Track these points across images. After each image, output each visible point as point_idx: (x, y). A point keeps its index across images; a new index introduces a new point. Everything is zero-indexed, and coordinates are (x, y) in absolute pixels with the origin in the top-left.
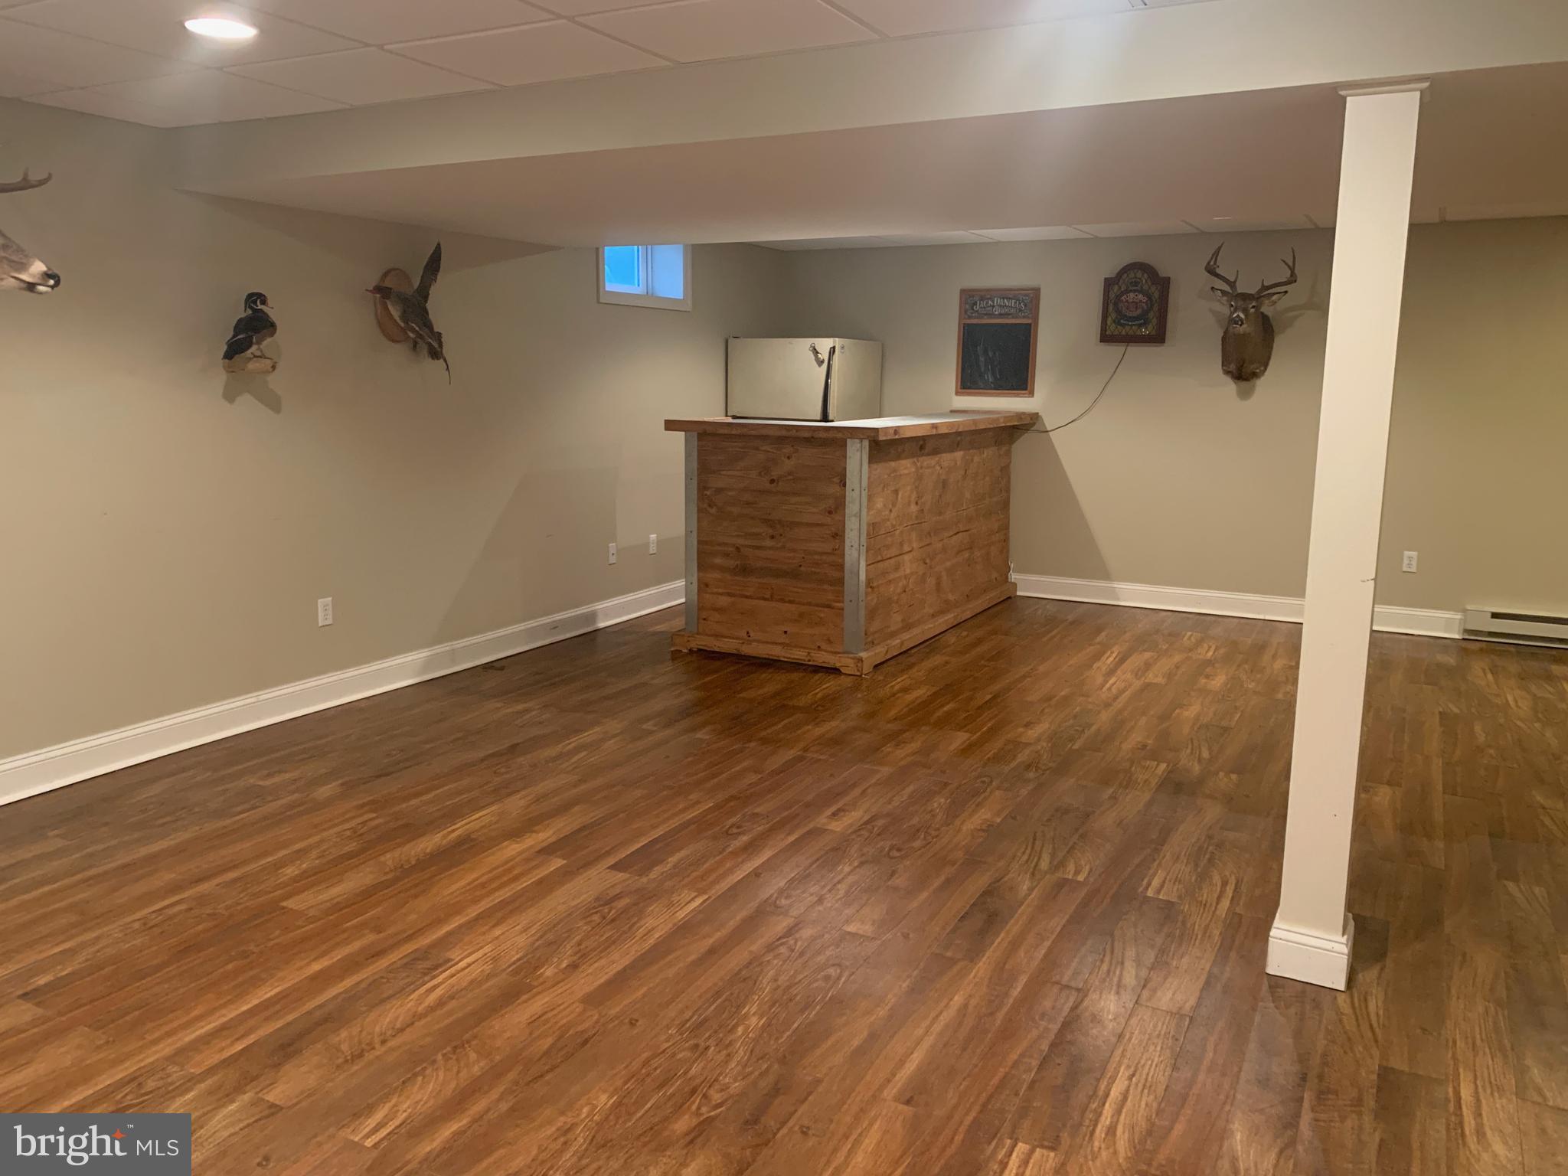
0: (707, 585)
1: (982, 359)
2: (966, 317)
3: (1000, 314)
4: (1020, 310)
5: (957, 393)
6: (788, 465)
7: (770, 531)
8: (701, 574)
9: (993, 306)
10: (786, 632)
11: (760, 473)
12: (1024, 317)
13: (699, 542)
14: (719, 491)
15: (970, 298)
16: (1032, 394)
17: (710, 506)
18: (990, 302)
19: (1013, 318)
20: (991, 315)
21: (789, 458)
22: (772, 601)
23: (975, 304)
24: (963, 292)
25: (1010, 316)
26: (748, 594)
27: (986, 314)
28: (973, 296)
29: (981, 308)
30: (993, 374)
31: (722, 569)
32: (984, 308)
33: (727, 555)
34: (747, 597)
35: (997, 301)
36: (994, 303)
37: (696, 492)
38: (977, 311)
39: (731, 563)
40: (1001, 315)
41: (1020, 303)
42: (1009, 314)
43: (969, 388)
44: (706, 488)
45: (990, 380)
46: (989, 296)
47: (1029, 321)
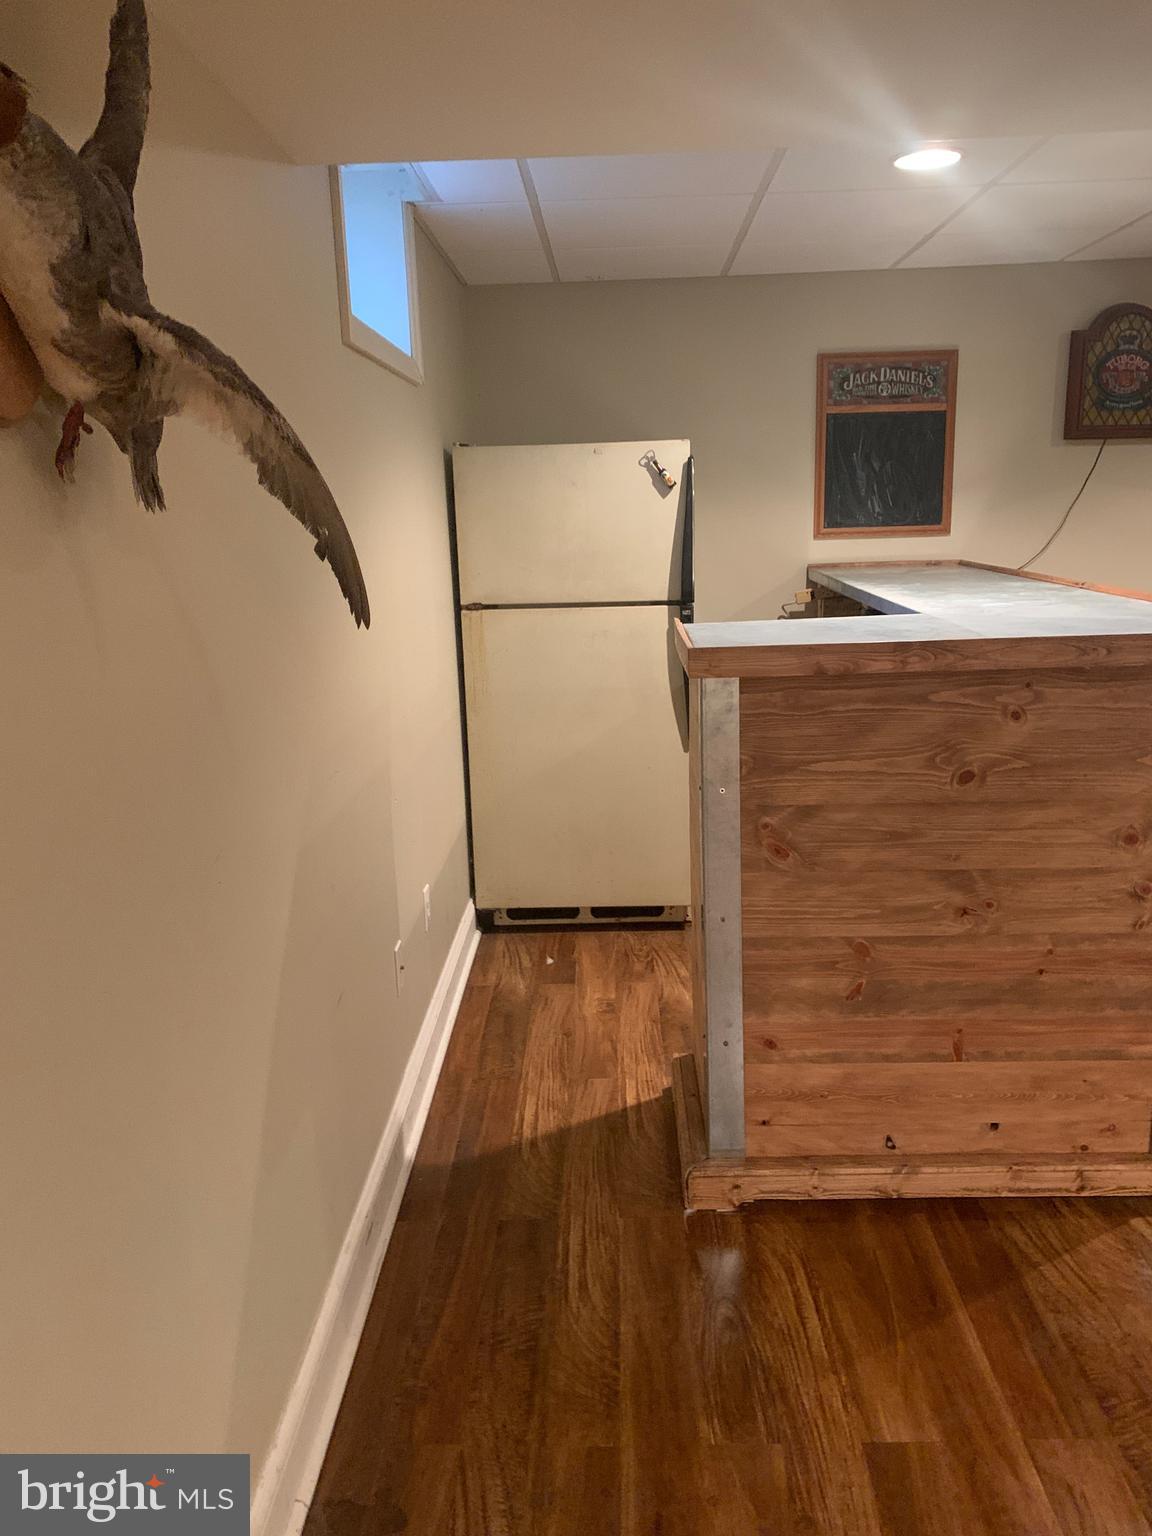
0: (770, 1044)
1: (861, 474)
2: (831, 402)
3: (892, 397)
4: (926, 389)
5: (818, 535)
6: (1014, 735)
7: (958, 899)
8: (753, 1019)
9: (879, 383)
10: (995, 1126)
11: (932, 759)
12: (933, 400)
13: (747, 943)
14: (806, 812)
15: (835, 370)
16: (946, 531)
17: (778, 851)
18: (873, 376)
19: (913, 402)
20: (874, 398)
21: (1016, 716)
22: (959, 1059)
23: (846, 379)
24: (823, 359)
25: (909, 400)
26: (890, 1051)
27: (867, 397)
28: (842, 366)
29: (858, 386)
30: (883, 499)
31: (817, 1002)
32: (862, 385)
33: (829, 966)
34: (887, 1058)
35: (885, 374)
36: (878, 376)
37: (737, 823)
38: (850, 392)
39: (841, 984)
40: (894, 398)
41: (925, 377)
42: (906, 396)
43: (839, 525)
44: (764, 809)
45: (877, 510)
46: (869, 365)
47: (943, 407)
